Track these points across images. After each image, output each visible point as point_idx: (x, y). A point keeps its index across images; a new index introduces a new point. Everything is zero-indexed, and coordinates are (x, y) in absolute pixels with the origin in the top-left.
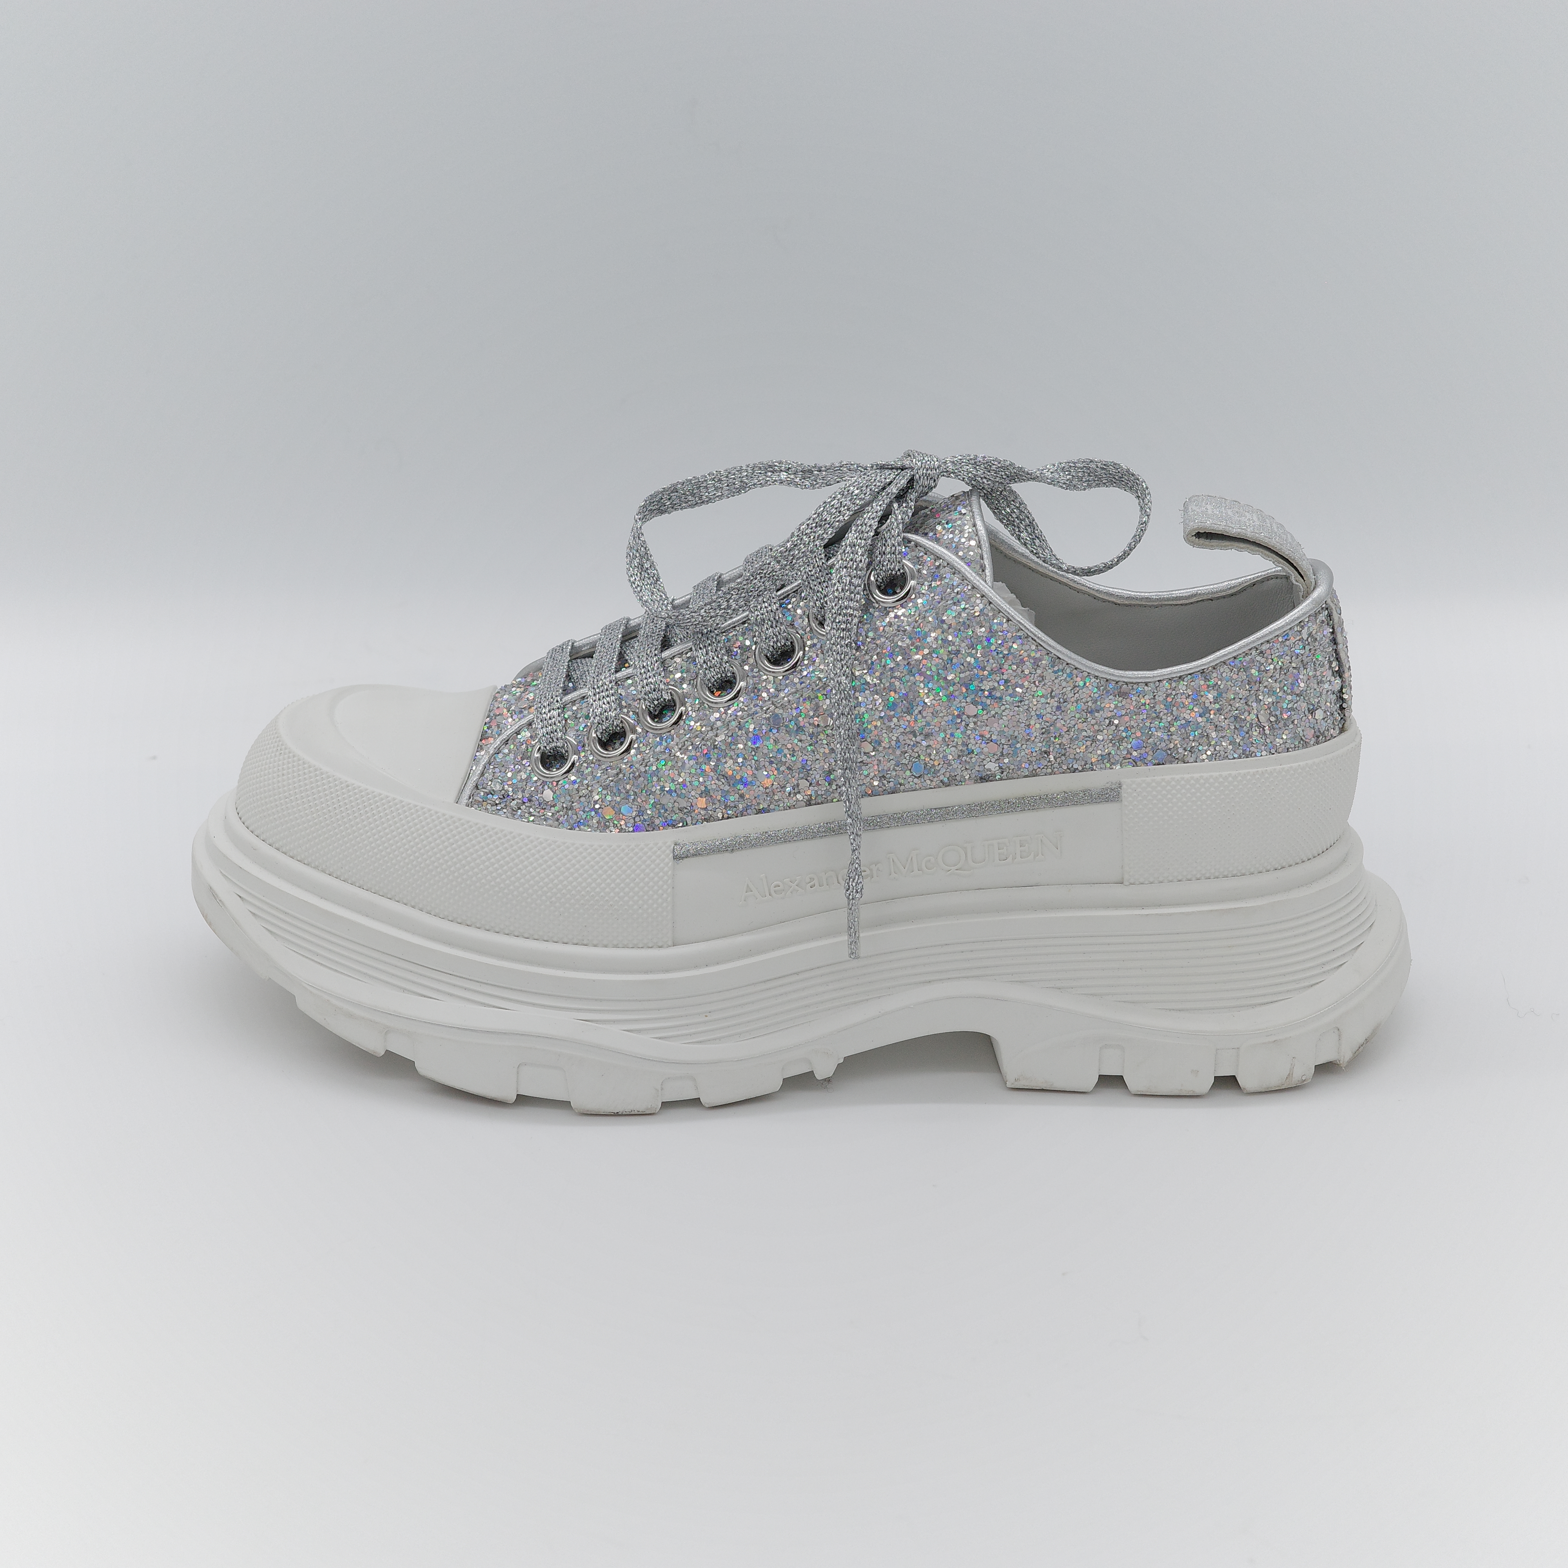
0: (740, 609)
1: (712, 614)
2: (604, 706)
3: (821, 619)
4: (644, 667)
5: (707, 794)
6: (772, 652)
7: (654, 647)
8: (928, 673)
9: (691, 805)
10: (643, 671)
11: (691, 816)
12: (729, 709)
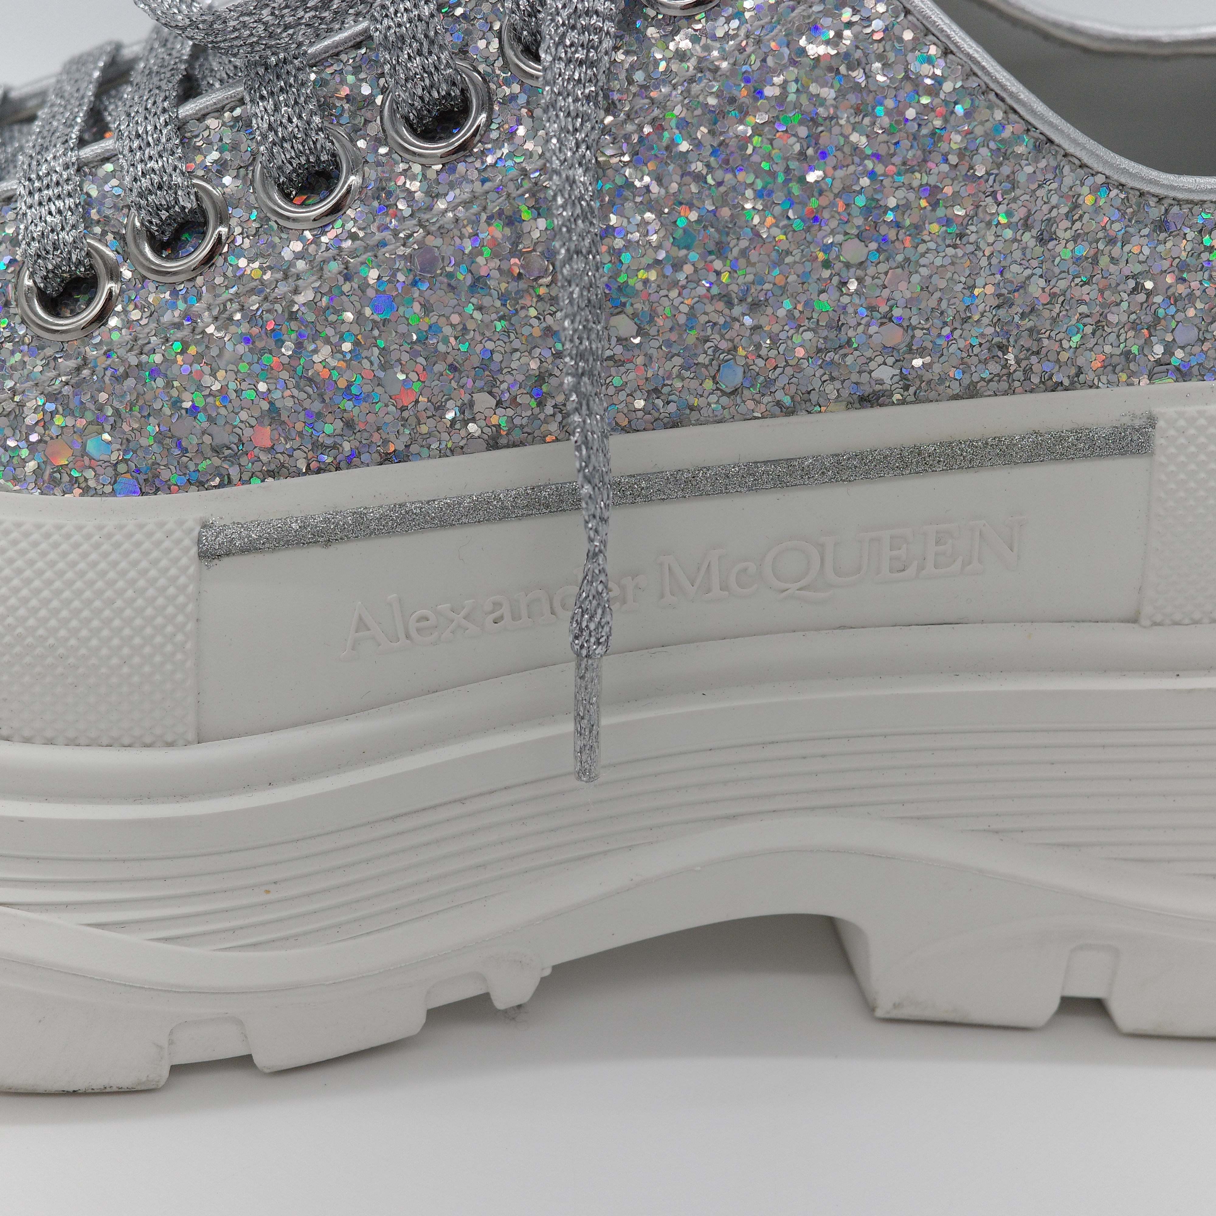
0: (351, 11)
1: (289, 19)
2: (49, 219)
3: (529, 39)
4: (138, 136)
5: (273, 418)
6: (419, 111)
7: (163, 95)
8: (765, 166)
9: (240, 440)
10: (136, 144)
11: (240, 465)
12: (324, 233)
